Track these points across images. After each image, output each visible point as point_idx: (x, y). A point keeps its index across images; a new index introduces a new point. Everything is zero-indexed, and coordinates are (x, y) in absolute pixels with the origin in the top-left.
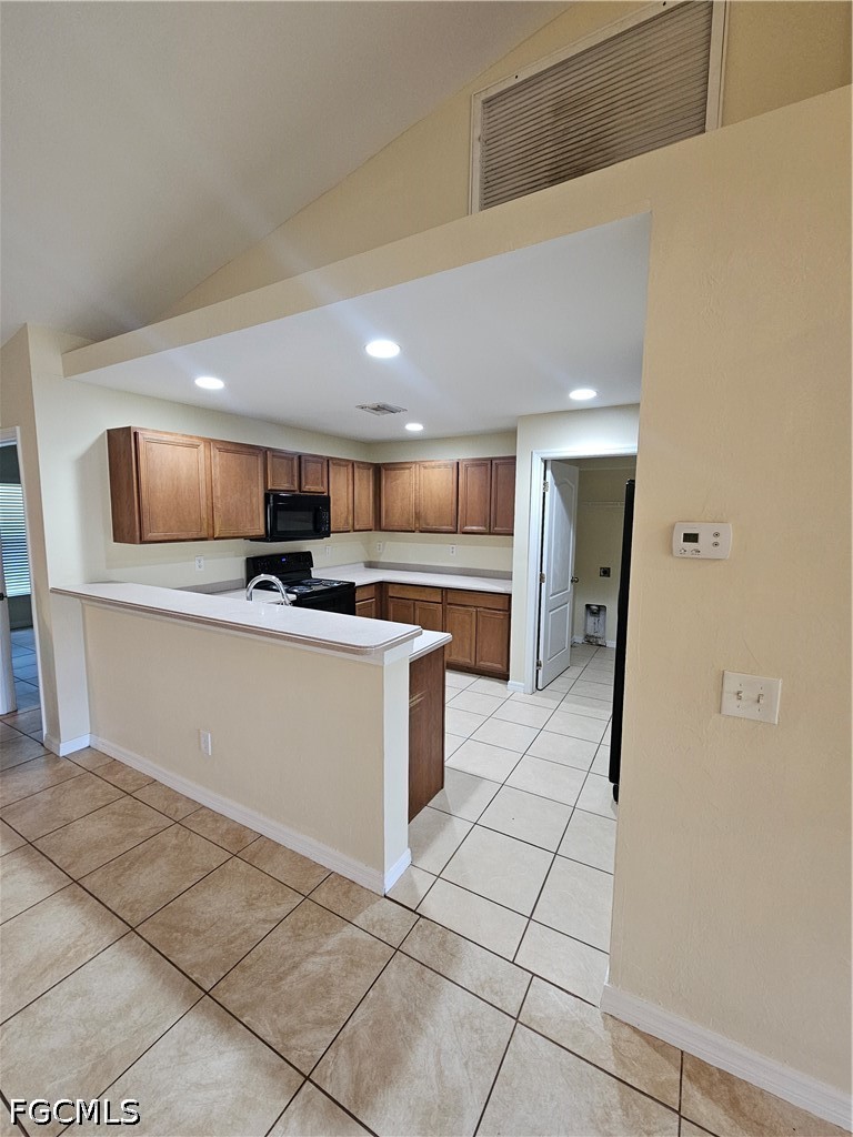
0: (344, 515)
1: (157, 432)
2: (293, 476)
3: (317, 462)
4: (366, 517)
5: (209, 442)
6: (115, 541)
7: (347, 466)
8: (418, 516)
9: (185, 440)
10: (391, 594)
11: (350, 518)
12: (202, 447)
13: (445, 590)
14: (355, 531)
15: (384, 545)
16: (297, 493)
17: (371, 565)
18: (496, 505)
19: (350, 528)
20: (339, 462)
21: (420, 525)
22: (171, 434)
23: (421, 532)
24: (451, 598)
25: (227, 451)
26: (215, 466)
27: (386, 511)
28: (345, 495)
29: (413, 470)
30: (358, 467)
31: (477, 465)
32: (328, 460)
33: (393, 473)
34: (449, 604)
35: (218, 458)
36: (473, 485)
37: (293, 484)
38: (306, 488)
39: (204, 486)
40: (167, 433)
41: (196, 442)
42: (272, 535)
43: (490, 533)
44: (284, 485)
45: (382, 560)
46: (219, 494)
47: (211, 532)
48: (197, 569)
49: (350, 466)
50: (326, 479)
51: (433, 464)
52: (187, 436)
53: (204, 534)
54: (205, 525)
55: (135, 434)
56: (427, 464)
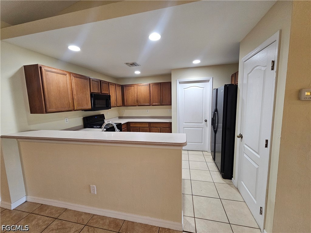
0: (114, 102)
1: (49, 67)
2: (99, 88)
3: (106, 83)
4: (120, 102)
5: (70, 73)
6: (31, 113)
7: (114, 85)
8: (137, 101)
9: (61, 72)
10: (131, 126)
11: (116, 102)
12: (68, 75)
13: (150, 123)
14: (117, 107)
15: (124, 111)
16: (100, 94)
17: (120, 118)
18: (163, 97)
19: (116, 106)
20: (112, 84)
21: (138, 103)
22: (55, 69)
23: (139, 106)
24: (152, 125)
25: (77, 77)
26: (73, 83)
27: (126, 100)
28: (114, 95)
29: (135, 86)
30: (117, 86)
31: (156, 85)
32: (109, 83)
33: (128, 88)
34: (151, 127)
35: (74, 80)
36: (155, 91)
37: (99, 90)
38: (103, 92)
39: (69, 91)
40: (53, 68)
41: (66, 73)
42: (93, 109)
43: (161, 105)
44: (96, 91)
45: (124, 116)
46: (75, 94)
47: (73, 108)
48: (66, 123)
49: (115, 85)
50: (108, 89)
51: (142, 85)
52: (62, 70)
53: (70, 109)
54: (71, 106)
55: (41, 68)
56: (140, 85)
